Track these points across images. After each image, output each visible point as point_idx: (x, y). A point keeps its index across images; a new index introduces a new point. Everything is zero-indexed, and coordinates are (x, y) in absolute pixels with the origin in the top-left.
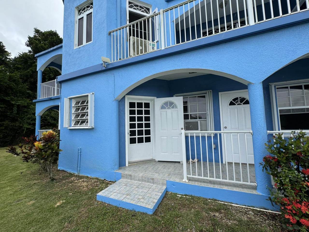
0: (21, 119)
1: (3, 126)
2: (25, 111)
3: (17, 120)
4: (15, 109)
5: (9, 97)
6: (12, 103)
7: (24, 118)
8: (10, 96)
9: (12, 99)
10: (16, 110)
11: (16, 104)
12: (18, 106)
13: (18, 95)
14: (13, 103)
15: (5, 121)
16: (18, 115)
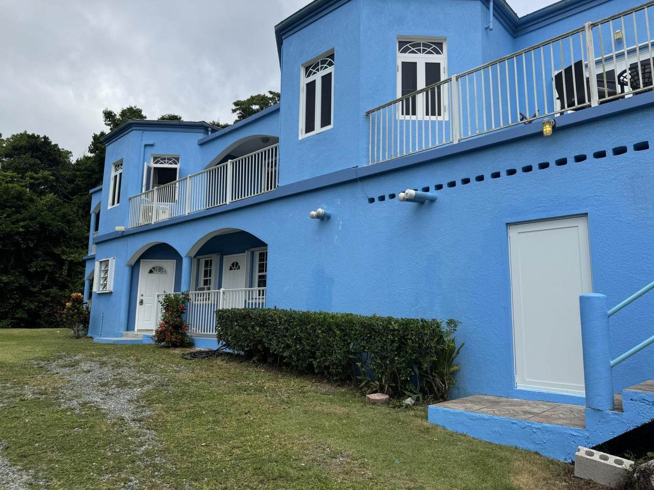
0: (73, 286)
1: (50, 296)
2: (79, 272)
3: (67, 287)
4: (66, 267)
5: (60, 249)
6: (63, 259)
7: (77, 284)
8: (61, 247)
9: (64, 253)
10: (67, 271)
11: (68, 260)
12: (71, 262)
13: (72, 243)
14: (64, 257)
15: (52, 288)
16: (69, 279)
